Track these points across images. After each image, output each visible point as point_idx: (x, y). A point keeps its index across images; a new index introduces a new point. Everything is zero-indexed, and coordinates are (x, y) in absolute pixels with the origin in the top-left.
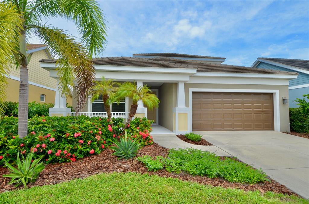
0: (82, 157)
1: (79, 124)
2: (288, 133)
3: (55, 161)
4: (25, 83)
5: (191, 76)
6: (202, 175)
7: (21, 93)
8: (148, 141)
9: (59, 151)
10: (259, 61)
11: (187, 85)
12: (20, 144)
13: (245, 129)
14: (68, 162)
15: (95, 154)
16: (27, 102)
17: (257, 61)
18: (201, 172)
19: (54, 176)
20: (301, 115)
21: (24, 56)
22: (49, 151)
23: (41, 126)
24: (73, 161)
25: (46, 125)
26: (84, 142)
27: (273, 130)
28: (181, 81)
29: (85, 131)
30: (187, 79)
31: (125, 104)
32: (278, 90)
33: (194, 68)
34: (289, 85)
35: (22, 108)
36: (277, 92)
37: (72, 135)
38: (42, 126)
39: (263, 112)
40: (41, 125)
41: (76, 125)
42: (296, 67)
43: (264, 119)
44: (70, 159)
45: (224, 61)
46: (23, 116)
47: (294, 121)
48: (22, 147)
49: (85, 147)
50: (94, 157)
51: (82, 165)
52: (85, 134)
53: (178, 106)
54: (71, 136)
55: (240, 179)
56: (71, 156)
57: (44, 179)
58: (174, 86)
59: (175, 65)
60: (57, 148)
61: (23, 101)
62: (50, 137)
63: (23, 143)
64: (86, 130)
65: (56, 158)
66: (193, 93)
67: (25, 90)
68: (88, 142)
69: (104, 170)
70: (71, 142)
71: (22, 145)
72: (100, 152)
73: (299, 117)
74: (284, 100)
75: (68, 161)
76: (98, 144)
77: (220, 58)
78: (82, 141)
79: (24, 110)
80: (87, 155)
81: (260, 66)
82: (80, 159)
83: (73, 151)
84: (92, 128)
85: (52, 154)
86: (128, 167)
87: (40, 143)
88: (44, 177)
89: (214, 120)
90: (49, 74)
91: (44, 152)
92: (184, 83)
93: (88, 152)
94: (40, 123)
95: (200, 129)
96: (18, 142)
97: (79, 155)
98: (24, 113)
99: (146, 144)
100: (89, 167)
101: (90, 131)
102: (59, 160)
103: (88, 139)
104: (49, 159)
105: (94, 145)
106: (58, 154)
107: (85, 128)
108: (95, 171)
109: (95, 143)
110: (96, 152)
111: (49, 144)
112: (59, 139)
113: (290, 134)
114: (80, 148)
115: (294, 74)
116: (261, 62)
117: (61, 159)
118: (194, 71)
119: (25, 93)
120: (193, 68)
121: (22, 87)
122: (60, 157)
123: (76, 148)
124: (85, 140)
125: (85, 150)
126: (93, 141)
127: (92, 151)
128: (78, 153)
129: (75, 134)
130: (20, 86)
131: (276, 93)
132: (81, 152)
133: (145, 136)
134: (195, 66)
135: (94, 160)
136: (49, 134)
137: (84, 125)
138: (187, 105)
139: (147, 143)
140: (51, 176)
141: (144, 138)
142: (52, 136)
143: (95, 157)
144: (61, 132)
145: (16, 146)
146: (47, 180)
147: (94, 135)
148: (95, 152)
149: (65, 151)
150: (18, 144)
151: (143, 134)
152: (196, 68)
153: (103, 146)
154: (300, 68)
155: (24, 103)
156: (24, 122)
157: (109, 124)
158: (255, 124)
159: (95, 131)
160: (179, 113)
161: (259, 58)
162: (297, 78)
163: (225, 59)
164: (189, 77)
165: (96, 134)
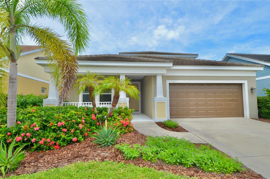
0: (65, 145)
1: (64, 114)
2: (257, 119)
3: (39, 149)
4: (13, 77)
5: (168, 69)
6: (177, 164)
7: (10, 86)
8: (129, 128)
9: (43, 139)
11: (165, 78)
12: (7, 133)
13: (218, 116)
14: (52, 150)
15: (78, 141)
16: (15, 93)
17: (226, 56)
18: (176, 161)
19: (35, 164)
20: (268, 103)
21: (12, 52)
22: (33, 140)
23: (29, 116)
24: (56, 149)
25: (35, 114)
26: (68, 130)
27: (244, 117)
28: (160, 74)
29: (69, 121)
30: (164, 72)
31: (111, 95)
32: (247, 81)
33: (170, 62)
34: (256, 76)
35: (10, 100)
36: (245, 82)
37: (56, 124)
38: (31, 116)
39: (233, 100)
40: (30, 114)
41: (61, 115)
42: (261, 60)
43: (235, 107)
44: (53, 147)
45: (197, 57)
46: (12, 107)
48: (9, 136)
49: (68, 136)
50: (76, 145)
51: (64, 153)
52: (69, 123)
53: (156, 96)
54: (55, 126)
55: (216, 169)
56: (55, 144)
57: (25, 167)
58: (153, 79)
59: (153, 60)
60: (42, 137)
61: (12, 93)
62: (36, 126)
63: (10, 132)
64: (69, 119)
65: (40, 146)
66: (170, 84)
67: (13, 82)
68: (72, 130)
69: (84, 158)
70: (54, 131)
71: (9, 133)
72: (83, 140)
73: (266, 105)
74: (252, 89)
75: (52, 148)
76: (82, 133)
77: (194, 55)
78: (66, 130)
79: (13, 101)
80: (70, 142)
81: (229, 61)
82: (63, 146)
83: (57, 139)
84: (76, 117)
85: (36, 142)
86: (107, 155)
87: (25, 132)
88: (26, 165)
89: (190, 108)
90: (43, 70)
91: (28, 140)
92: (162, 76)
93: (71, 140)
94: (29, 113)
95: (177, 116)
96: (6, 131)
97: (62, 143)
98: (13, 104)
99: (126, 131)
100: (70, 155)
101: (73, 120)
102: (43, 148)
103: (72, 128)
104: (34, 147)
105: (77, 133)
106: (42, 142)
107: (69, 117)
108: (75, 159)
109: (78, 131)
110: (79, 139)
111: (34, 133)
112: (44, 128)
113: (258, 120)
114: (63, 136)
115: (261, 66)
117: (45, 147)
118: (171, 65)
119: (14, 86)
120: (169, 62)
121: (11, 80)
122: (44, 145)
123: (60, 136)
124: (69, 129)
125: (68, 138)
126: (76, 130)
127: (75, 139)
128: (62, 141)
129: (59, 123)
130: (10, 79)
132: (64, 140)
133: (126, 124)
135: (76, 148)
136: (35, 123)
137: (69, 115)
138: (165, 95)
139: (128, 130)
140: (33, 164)
141: (124, 125)
142: (37, 125)
143: (78, 145)
144: (46, 121)
145: (3, 135)
146: (27, 169)
147: (78, 124)
148: (77, 140)
149: (48, 140)
150: (6, 133)
151: (124, 122)
152: (172, 62)
153: (86, 134)
155: (12, 95)
156: (12, 112)
157: (93, 113)
158: (226, 111)
159: (79, 120)
160: (157, 102)
161: (227, 54)
162: (263, 70)
163: (198, 55)
164: (166, 70)
165: (80, 123)
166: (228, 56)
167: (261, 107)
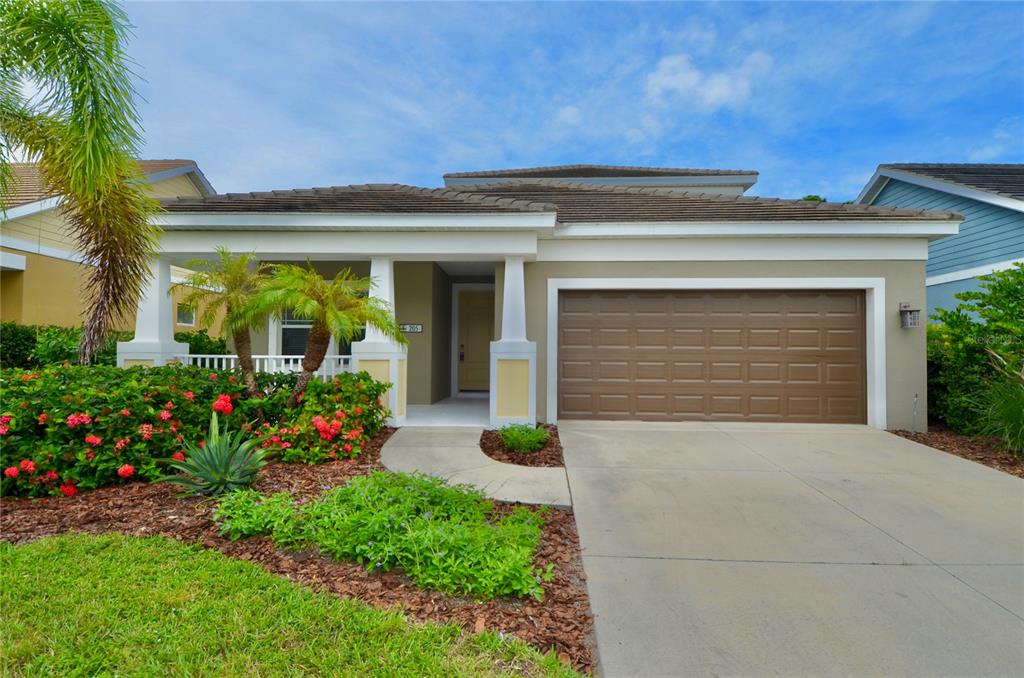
0: (93, 485)
5: (543, 237)
8: (339, 445)
9: (24, 462)
10: (883, 178)
11: (533, 269)
14: (51, 496)
15: (137, 478)
17: (876, 179)
20: (971, 369)
24: (65, 496)
26: (105, 442)
27: (864, 421)
28: (514, 257)
29: (112, 411)
30: (529, 247)
32: (884, 279)
33: (546, 210)
36: (877, 286)
37: (60, 421)
39: (824, 356)
43: (828, 382)
44: (56, 490)
47: (948, 392)
49: (105, 458)
50: (131, 488)
52: (112, 418)
53: (500, 338)
54: (55, 424)
56: (62, 481)
59: (498, 204)
60: (26, 456)
62: (8, 423)
64: (112, 406)
66: (562, 293)
68: (119, 440)
69: (108, 524)
70: (55, 439)
72: (158, 473)
74: (903, 313)
75: (50, 492)
77: (740, 173)
78: (96, 440)
80: (112, 480)
81: (887, 195)
82: (89, 489)
83: (70, 465)
86: (183, 520)
89: (642, 384)
93: (114, 473)
95: (591, 413)
105: (139, 451)
106: (13, 471)
109: (141, 446)
110: (141, 472)
116: (892, 180)
118: (548, 221)
120: (541, 209)
123: (73, 458)
125: (101, 467)
126: (133, 441)
127: (125, 469)
128: (79, 474)
129: (72, 416)
131: (872, 289)
132: (88, 472)
134: (550, 205)
136: (8, 414)
138: (534, 330)
139: (337, 451)
141: (323, 435)
143: (136, 488)
148: (136, 472)
152: (552, 210)
154: (1011, 197)
158: (791, 398)
159: (151, 411)
160: (499, 360)
161: (881, 166)
162: (957, 232)
163: (757, 174)
164: (535, 242)
165: (149, 420)
166: (887, 178)
167: (949, 388)
